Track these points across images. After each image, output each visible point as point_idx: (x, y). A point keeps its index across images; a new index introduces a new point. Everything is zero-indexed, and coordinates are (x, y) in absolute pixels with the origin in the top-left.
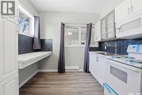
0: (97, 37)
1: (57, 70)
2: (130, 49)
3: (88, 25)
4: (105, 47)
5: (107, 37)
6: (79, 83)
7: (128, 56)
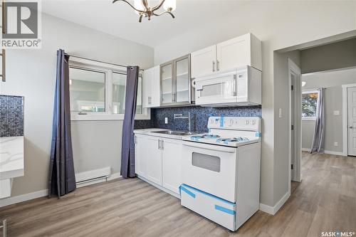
0: (150, 98)
1: (43, 193)
2: (212, 122)
3: (129, 68)
4: (166, 119)
5: (175, 100)
6: (125, 204)
7: (209, 134)
